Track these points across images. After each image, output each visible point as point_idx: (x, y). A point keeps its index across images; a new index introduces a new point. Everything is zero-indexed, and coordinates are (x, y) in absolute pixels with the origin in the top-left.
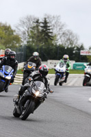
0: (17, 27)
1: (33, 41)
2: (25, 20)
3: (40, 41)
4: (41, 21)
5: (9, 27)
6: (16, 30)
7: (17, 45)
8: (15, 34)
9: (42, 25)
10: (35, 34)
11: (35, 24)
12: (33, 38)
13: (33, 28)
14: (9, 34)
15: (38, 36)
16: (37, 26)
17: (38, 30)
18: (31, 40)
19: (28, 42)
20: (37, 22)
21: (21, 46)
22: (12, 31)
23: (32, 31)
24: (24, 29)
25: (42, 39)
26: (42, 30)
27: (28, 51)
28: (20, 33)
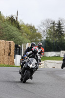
0: (39, 27)
1: (50, 37)
2: (45, 22)
3: (55, 37)
4: (56, 22)
5: (34, 27)
6: (39, 29)
7: (39, 40)
8: (37, 32)
9: (57, 25)
10: (51, 32)
11: (52, 25)
12: (50, 35)
13: (51, 28)
14: (34, 32)
15: (54, 34)
16: (54, 26)
17: (54, 29)
18: (49, 36)
19: (46, 38)
20: (54, 23)
21: (42, 40)
22: (36, 30)
23: (49, 30)
24: (44, 28)
25: (57, 35)
26: (57, 29)
27: (47, 44)
28: (41, 31)
